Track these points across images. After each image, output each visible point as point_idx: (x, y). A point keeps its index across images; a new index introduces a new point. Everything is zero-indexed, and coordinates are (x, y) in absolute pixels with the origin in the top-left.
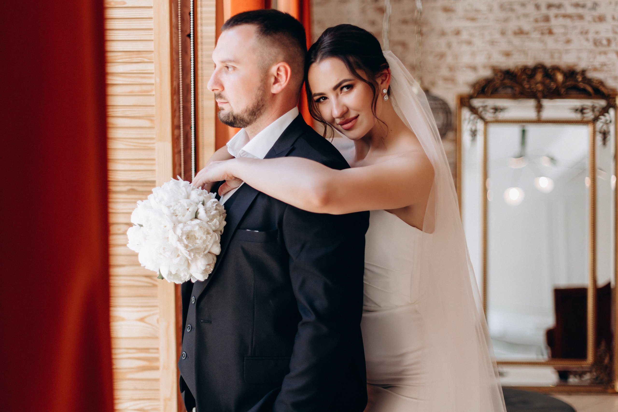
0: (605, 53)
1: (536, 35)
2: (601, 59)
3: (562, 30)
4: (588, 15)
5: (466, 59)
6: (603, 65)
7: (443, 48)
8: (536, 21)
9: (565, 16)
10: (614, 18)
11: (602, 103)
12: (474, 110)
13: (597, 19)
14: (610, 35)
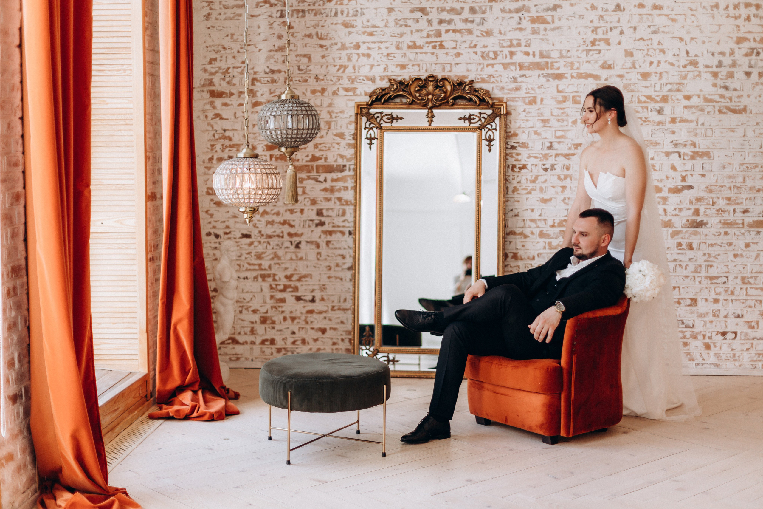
0: (493, 65)
1: (428, 49)
2: (489, 71)
3: (453, 44)
4: (476, 29)
5: (365, 71)
6: (490, 76)
7: (344, 61)
8: (428, 36)
9: (454, 31)
10: (500, 33)
11: (489, 112)
12: (370, 117)
13: (485, 34)
14: (497, 48)
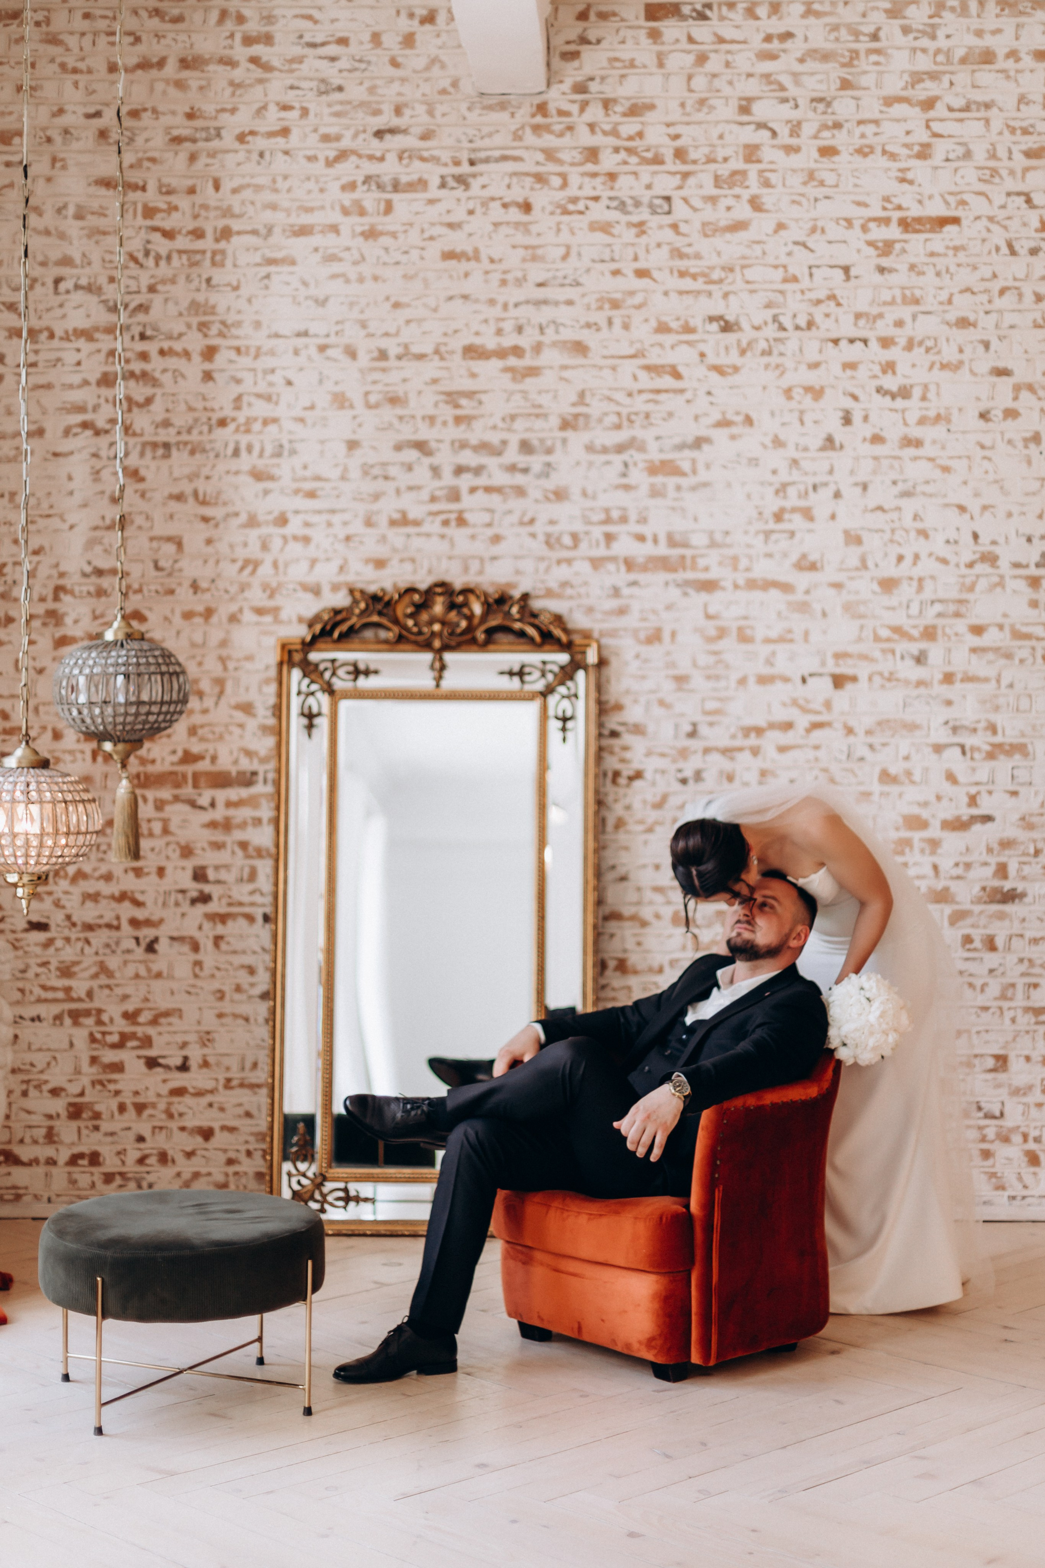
0: (569, 561)
1: (433, 526)
2: (562, 573)
3: (486, 518)
4: (535, 487)
5: (298, 572)
6: (565, 584)
7: (254, 550)
8: (433, 499)
9: (488, 490)
10: (584, 494)
11: (563, 658)
12: (310, 670)
13: (552, 496)
14: (578, 527)
